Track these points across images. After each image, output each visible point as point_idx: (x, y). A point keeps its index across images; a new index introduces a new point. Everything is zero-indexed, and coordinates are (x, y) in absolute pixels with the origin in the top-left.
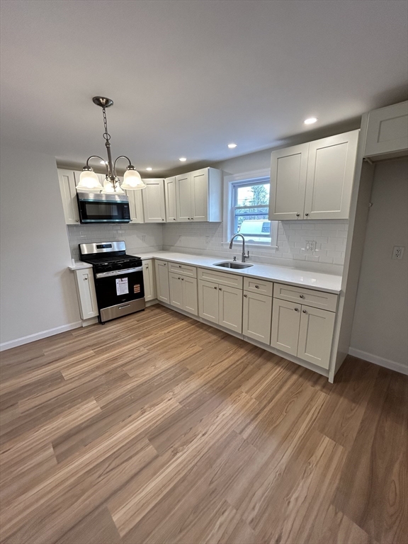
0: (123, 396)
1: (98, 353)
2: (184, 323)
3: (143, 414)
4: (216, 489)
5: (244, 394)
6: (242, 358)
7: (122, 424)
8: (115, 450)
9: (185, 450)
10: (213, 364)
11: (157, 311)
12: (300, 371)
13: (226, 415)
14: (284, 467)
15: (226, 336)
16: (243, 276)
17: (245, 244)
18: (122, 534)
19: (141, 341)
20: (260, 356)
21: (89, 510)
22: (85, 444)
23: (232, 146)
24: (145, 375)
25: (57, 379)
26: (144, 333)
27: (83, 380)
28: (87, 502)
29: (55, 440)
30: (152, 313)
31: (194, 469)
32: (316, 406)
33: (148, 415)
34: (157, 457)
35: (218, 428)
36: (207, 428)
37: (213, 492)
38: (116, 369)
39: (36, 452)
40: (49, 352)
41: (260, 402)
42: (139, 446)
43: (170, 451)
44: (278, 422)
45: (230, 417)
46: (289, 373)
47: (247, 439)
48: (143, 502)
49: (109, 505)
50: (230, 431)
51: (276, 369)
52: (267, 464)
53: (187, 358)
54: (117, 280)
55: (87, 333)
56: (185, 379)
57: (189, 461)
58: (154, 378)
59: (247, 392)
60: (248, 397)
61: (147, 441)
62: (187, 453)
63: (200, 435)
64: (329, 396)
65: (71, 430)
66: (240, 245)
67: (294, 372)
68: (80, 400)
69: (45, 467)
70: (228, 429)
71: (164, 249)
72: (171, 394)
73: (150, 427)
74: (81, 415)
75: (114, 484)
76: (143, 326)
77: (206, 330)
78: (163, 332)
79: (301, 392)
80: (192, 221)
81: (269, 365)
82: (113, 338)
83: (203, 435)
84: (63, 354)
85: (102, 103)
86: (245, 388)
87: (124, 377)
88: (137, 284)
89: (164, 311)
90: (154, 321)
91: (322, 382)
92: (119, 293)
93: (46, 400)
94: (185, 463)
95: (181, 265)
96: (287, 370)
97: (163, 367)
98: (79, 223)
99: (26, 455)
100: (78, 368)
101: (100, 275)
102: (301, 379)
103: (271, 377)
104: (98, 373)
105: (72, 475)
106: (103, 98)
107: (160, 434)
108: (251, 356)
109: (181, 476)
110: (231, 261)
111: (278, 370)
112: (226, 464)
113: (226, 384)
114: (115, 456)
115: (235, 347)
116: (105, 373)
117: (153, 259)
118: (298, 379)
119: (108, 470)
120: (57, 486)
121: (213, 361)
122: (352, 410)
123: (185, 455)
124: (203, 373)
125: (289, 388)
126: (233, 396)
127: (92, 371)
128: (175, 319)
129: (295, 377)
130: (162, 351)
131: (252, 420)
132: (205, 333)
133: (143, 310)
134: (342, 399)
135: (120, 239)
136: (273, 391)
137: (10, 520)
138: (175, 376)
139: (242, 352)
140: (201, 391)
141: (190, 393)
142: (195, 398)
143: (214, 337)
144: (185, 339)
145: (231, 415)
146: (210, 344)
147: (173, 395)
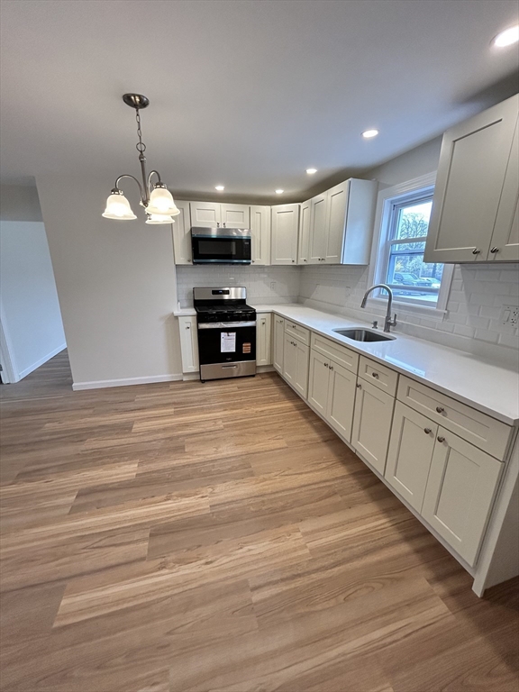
0: (164, 470)
1: (177, 414)
2: (288, 404)
3: (166, 500)
4: (168, 645)
5: (299, 535)
6: (333, 480)
7: (141, 501)
8: (115, 528)
9: (174, 570)
10: (286, 473)
11: (269, 380)
12: (421, 543)
13: (251, 553)
14: (278, 684)
15: (332, 438)
16: (360, 354)
17: (393, 301)
18: (56, 625)
19: (226, 413)
20: (366, 488)
21: (54, 577)
22: (99, 505)
23: (370, 134)
24: (199, 456)
25: (126, 428)
26: (234, 404)
27: (144, 438)
28: (58, 568)
29: (82, 489)
30: (263, 381)
31: (165, 602)
32: (411, 620)
33: (171, 505)
34: (143, 559)
35: (232, 564)
36: (218, 557)
37: (162, 647)
38: (179, 437)
39: (65, 493)
40: (141, 398)
41: (314, 560)
42: (137, 537)
43: (159, 561)
44: (319, 607)
45: (256, 557)
46: (397, 536)
47: (255, 604)
48: (95, 603)
49: (69, 584)
50: (243, 578)
51: (380, 519)
52: (255, 660)
53: (259, 452)
54: (223, 334)
55: (183, 389)
56: (237, 479)
57: (169, 586)
58: (204, 463)
59: (305, 534)
60: (302, 542)
61: (147, 535)
62: (174, 575)
63: (203, 561)
64: (452, 618)
65: (98, 486)
66: (383, 303)
67: (407, 539)
68: (126, 458)
69: (58, 512)
70: (241, 574)
71: (298, 300)
72: (211, 490)
73: (162, 519)
74: (118, 474)
75: (88, 565)
76: (240, 395)
77: (310, 422)
78: (257, 409)
79: (398, 580)
80: (323, 262)
81: (371, 508)
82: (201, 401)
83: (207, 563)
84: (148, 405)
85: (135, 102)
86: (307, 526)
87: (180, 449)
88: (247, 342)
89: (276, 383)
90: (256, 392)
91: (455, 583)
92: (223, 350)
93: (105, 446)
94: (163, 585)
95: (295, 324)
96: (398, 528)
97: (225, 454)
98: (191, 263)
99: (56, 492)
100: (150, 423)
101: (204, 326)
102: (414, 557)
103: (360, 528)
104: (161, 435)
105: (69, 533)
106: (134, 95)
107: (165, 533)
108: (351, 482)
109: (149, 599)
110: (370, 327)
111: (383, 522)
112: (202, 621)
113: (284, 508)
114: (111, 533)
115: (334, 459)
116: (166, 439)
117: (273, 313)
118: (407, 554)
119: (95, 546)
120: (53, 536)
121: (289, 469)
122: (489, 675)
123: (170, 576)
124: (265, 480)
125: (380, 562)
126: (282, 530)
127: (158, 431)
128: (282, 396)
129: (405, 548)
130: (237, 432)
131: (283, 580)
132: (307, 425)
133: (253, 376)
134: (479, 639)
135: (243, 284)
136: (346, 554)
137: (7, 546)
138: (230, 470)
139: (341, 471)
140: (246, 502)
141: (230, 500)
142: (232, 509)
143: (315, 435)
144: (276, 426)
145: (259, 557)
146: (303, 443)
147: (211, 493)
